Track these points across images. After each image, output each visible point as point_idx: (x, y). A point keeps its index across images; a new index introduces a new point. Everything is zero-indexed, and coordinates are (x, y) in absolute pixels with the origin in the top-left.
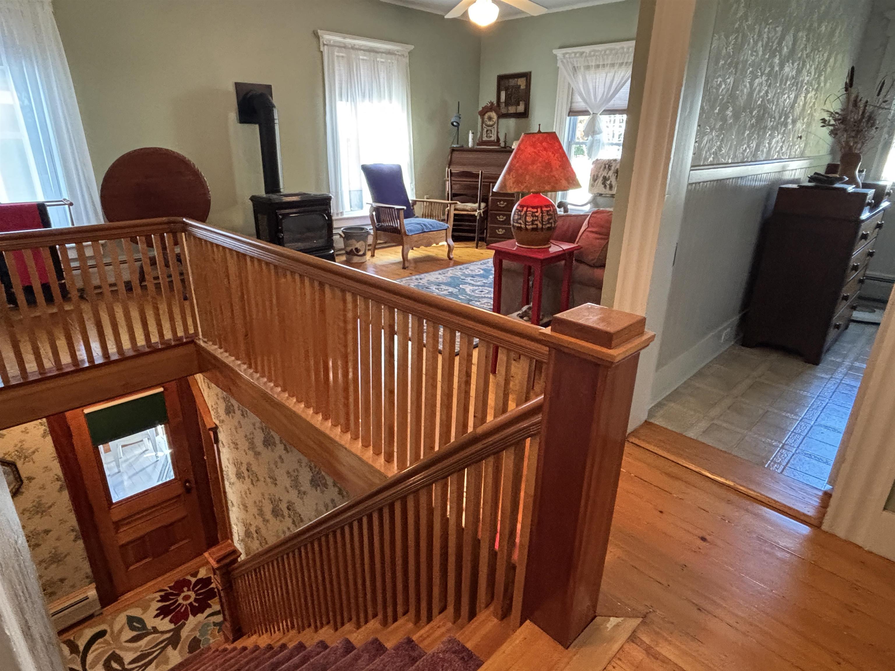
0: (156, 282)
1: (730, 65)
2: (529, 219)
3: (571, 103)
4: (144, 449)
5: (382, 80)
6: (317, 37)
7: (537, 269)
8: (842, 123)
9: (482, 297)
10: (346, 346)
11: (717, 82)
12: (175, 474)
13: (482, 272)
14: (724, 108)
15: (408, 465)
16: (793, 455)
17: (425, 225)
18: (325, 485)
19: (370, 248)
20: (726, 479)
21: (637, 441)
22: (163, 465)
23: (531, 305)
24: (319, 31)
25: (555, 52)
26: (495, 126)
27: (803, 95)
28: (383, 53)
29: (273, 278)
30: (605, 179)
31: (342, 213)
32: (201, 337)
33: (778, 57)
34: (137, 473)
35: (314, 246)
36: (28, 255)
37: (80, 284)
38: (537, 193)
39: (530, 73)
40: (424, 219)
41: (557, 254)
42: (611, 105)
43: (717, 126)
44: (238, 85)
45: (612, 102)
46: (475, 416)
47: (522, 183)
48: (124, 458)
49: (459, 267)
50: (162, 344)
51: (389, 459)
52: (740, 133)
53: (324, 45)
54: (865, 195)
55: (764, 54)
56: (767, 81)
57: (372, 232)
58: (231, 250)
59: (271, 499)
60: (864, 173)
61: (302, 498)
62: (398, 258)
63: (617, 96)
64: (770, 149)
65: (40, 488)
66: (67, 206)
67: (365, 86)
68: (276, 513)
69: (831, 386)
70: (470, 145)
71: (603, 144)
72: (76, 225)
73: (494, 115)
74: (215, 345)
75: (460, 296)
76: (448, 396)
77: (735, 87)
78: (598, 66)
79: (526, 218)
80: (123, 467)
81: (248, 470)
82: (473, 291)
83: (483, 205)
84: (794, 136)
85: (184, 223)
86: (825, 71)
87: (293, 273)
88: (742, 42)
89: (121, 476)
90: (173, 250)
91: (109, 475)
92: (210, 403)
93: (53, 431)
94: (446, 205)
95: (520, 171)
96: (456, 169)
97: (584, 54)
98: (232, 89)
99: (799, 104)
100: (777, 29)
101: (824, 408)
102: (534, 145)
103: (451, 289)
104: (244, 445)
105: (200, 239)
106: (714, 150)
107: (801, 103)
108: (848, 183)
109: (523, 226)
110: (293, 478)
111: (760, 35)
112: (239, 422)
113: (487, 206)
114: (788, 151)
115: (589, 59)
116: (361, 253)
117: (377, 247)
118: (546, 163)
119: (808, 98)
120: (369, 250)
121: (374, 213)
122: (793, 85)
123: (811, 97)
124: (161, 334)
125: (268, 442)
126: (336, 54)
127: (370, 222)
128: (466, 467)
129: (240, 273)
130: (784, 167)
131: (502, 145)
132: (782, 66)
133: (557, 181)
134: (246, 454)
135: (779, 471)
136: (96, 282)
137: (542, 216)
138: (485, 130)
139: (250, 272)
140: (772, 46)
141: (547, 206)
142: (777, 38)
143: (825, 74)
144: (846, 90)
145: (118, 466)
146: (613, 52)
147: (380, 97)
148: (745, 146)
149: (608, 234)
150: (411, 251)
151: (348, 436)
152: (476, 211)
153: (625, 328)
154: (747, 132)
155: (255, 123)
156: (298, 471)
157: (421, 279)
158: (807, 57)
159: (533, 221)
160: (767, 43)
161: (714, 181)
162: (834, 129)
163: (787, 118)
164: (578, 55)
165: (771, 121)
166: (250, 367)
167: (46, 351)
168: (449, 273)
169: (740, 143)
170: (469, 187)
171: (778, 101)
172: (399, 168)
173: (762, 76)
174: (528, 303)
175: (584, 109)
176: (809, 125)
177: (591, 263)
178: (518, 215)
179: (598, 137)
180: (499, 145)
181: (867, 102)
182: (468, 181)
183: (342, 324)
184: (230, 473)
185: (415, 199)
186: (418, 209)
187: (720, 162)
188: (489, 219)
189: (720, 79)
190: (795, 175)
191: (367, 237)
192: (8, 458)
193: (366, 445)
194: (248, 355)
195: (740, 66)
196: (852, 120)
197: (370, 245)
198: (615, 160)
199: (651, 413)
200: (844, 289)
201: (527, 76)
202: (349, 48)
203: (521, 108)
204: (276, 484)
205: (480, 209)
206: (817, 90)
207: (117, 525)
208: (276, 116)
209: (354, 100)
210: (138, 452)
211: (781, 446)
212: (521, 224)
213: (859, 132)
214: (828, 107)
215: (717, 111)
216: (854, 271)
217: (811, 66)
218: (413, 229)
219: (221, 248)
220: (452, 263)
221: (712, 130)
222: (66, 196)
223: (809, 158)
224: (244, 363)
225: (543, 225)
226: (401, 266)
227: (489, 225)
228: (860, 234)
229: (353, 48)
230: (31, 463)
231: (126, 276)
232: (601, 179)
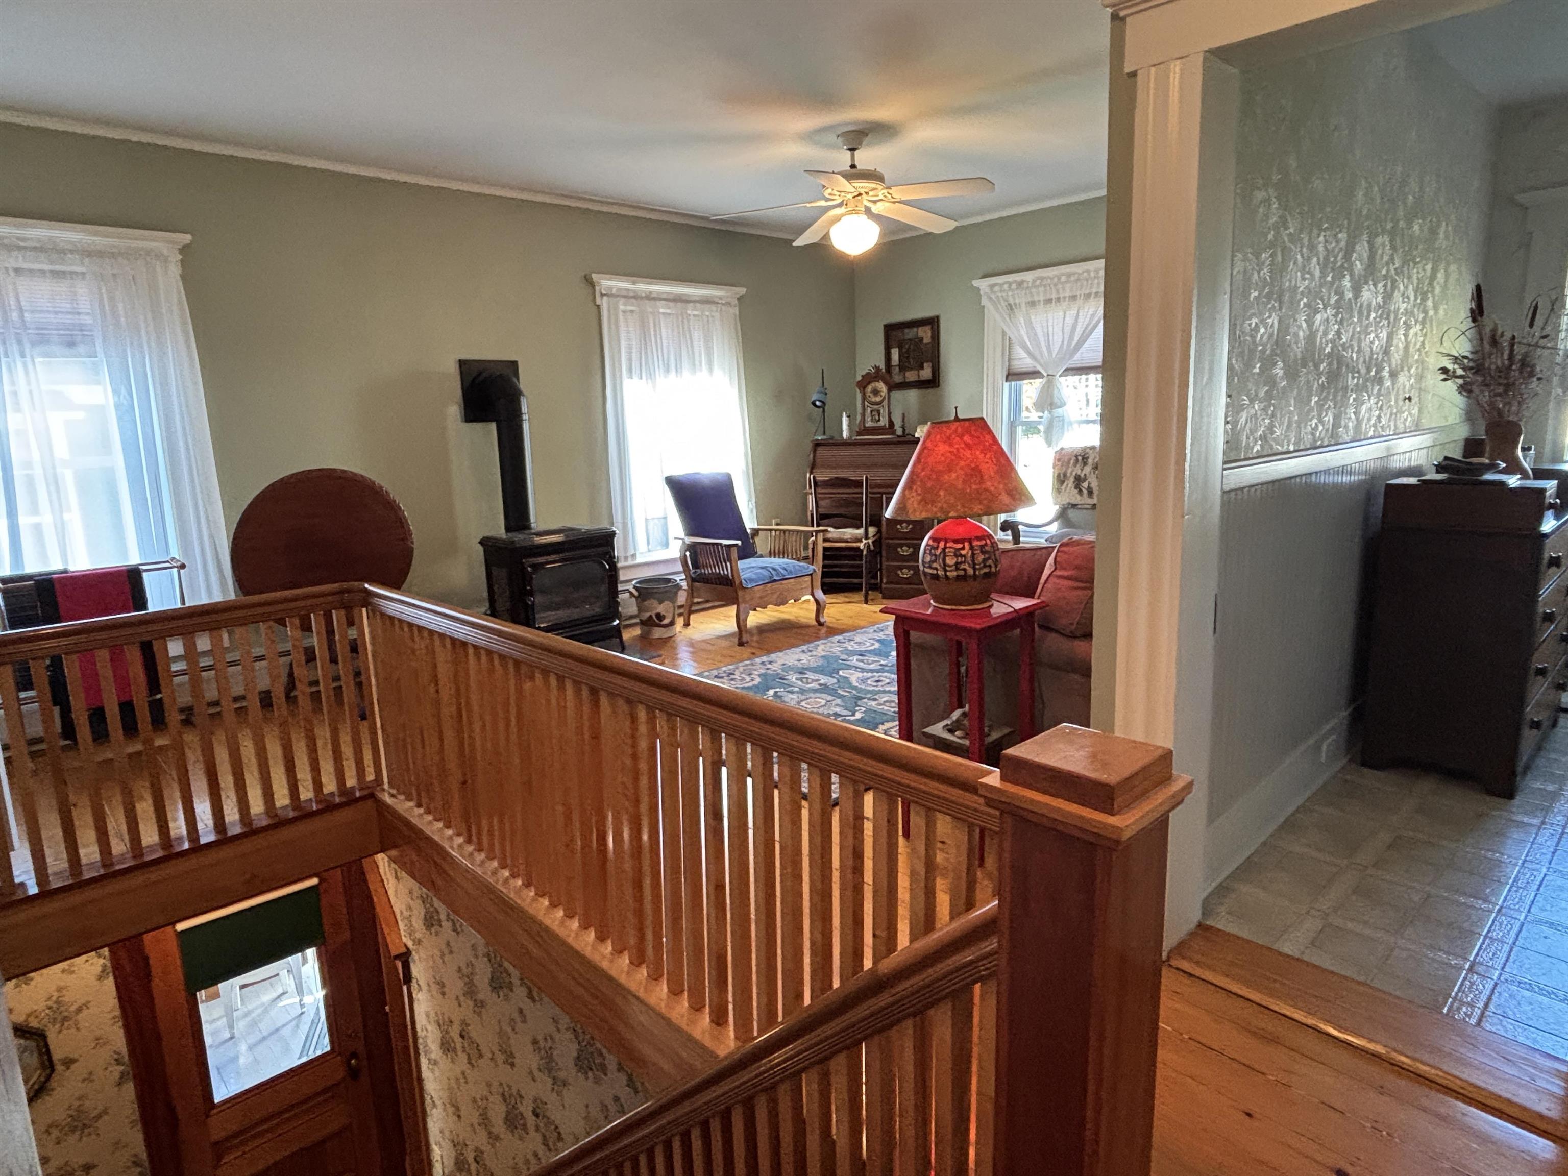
0: (314, 689)
1: (1269, 296)
2: (950, 561)
3: (1009, 360)
4: (280, 991)
5: (695, 343)
6: (591, 284)
7: (971, 646)
8: (1476, 373)
9: (879, 692)
10: (637, 802)
11: (1250, 325)
12: (332, 1042)
13: (877, 645)
14: (1268, 363)
15: (755, 1034)
16: (1496, 985)
17: (774, 569)
18: (603, 1069)
19: (681, 611)
20: (1371, 1040)
21: (1186, 965)
22: (313, 1021)
23: (967, 708)
24: (594, 275)
25: (976, 283)
26: (885, 403)
27: (1402, 332)
28: (695, 302)
29: (512, 682)
30: (1078, 480)
31: (634, 556)
32: (386, 786)
33: (1348, 277)
34: (264, 1039)
35: (588, 614)
36: (103, 656)
37: (184, 699)
38: (961, 517)
39: (938, 317)
40: (773, 559)
41: (1004, 618)
42: (1078, 359)
43: (1262, 394)
44: (462, 363)
45: (1077, 357)
46: (874, 936)
47: (933, 502)
48: (242, 1010)
49: (837, 638)
50: (318, 803)
51: (719, 1019)
52: (1303, 401)
53: (602, 295)
54: (1542, 491)
55: (1323, 275)
56: (1335, 316)
57: (684, 584)
58: (442, 636)
59: (503, 1095)
60: (1532, 452)
61: (559, 1094)
62: (731, 626)
63: (1086, 345)
64: (1359, 422)
65: (84, 1080)
66: (175, 570)
67: (669, 352)
68: (513, 1121)
69: (1546, 839)
70: (845, 434)
71: (1070, 424)
72: (187, 605)
73: (882, 386)
74: (411, 800)
75: (840, 692)
76: (822, 895)
77: (1284, 328)
78: (1049, 301)
79: (944, 560)
80: (240, 1026)
81: (462, 1036)
82: (864, 681)
83: (872, 530)
84: (1397, 394)
85: (366, 590)
86: (1433, 292)
87: (545, 672)
88: (1283, 258)
89: (235, 1044)
90: (344, 635)
91: (211, 1046)
92: (398, 906)
93: (117, 968)
94: (808, 534)
95: (929, 485)
96: (823, 476)
97: (1025, 285)
98: (453, 369)
99: (1397, 346)
100: (1340, 236)
101: (1540, 885)
102: (948, 441)
103: (824, 680)
104: (456, 986)
105: (391, 618)
106: (1260, 433)
107: (1401, 346)
108: (1504, 471)
109: (941, 573)
110: (543, 1052)
111: (1312, 247)
112: (448, 944)
113: (879, 531)
114: (1392, 423)
115: (1034, 290)
116: (666, 621)
117: (694, 608)
118: (973, 469)
119: (1410, 336)
120: (680, 615)
121: (688, 554)
122: (1381, 317)
123: (1416, 334)
124: (318, 784)
125: (499, 984)
126: (622, 307)
127: (680, 568)
128: (865, 1039)
129: (456, 675)
130: (1388, 449)
131: (899, 432)
132: (1357, 290)
133: (994, 497)
134: (460, 1005)
135: (1473, 1021)
136: (211, 693)
137: (973, 555)
138: (869, 410)
139: (472, 673)
140: (1335, 262)
141: (978, 538)
142: (1341, 249)
143: (1434, 297)
144: (1474, 320)
145: (231, 1027)
146: (1072, 278)
147: (694, 365)
148: (1315, 421)
149: (1091, 581)
150: (752, 612)
151: (644, 972)
152: (861, 541)
153: (1137, 774)
154: (1315, 399)
155: (491, 421)
156: (552, 1038)
157: (770, 663)
158: (1397, 274)
159: (957, 564)
160: (1326, 258)
161: (1267, 483)
162: (1466, 383)
163: (1379, 370)
164: (1014, 286)
165: (1353, 378)
166: (469, 841)
167: (116, 823)
168: (820, 648)
169: (1304, 419)
170: (848, 503)
171: (1359, 346)
172: (729, 477)
173: (1325, 308)
174: (961, 706)
175: (1031, 369)
176: (1420, 377)
177: (1067, 632)
178: (931, 554)
179: (1059, 412)
180: (893, 433)
181: (1514, 338)
182: (845, 493)
183: (628, 762)
184: (429, 1041)
185: (756, 526)
186: (761, 544)
187: (1275, 451)
188: (884, 553)
189: (1254, 321)
190: (1410, 460)
191: (676, 593)
192: (34, 1023)
193: (675, 992)
194: (466, 819)
195: (1286, 298)
196: (1493, 367)
197: (681, 607)
198: (1093, 448)
199: (1207, 908)
200: (1537, 655)
201: (933, 323)
202: (642, 298)
203: (926, 373)
204: (512, 1065)
205: (867, 538)
206: (1423, 323)
207: (220, 1149)
208: (524, 409)
209: (651, 376)
210: (266, 998)
211: (1467, 967)
212: (936, 569)
213: (1508, 387)
214: (1447, 347)
215: (1257, 370)
216: (1547, 624)
217: (1406, 288)
218: (754, 577)
219: (426, 634)
220: (823, 630)
221: (1252, 401)
222: (175, 553)
223: (1431, 430)
224: (459, 835)
225: (975, 569)
226: (736, 640)
227: (885, 564)
228: (1546, 556)
229: (649, 297)
230: (73, 1030)
231: (264, 683)
232: (1072, 479)
